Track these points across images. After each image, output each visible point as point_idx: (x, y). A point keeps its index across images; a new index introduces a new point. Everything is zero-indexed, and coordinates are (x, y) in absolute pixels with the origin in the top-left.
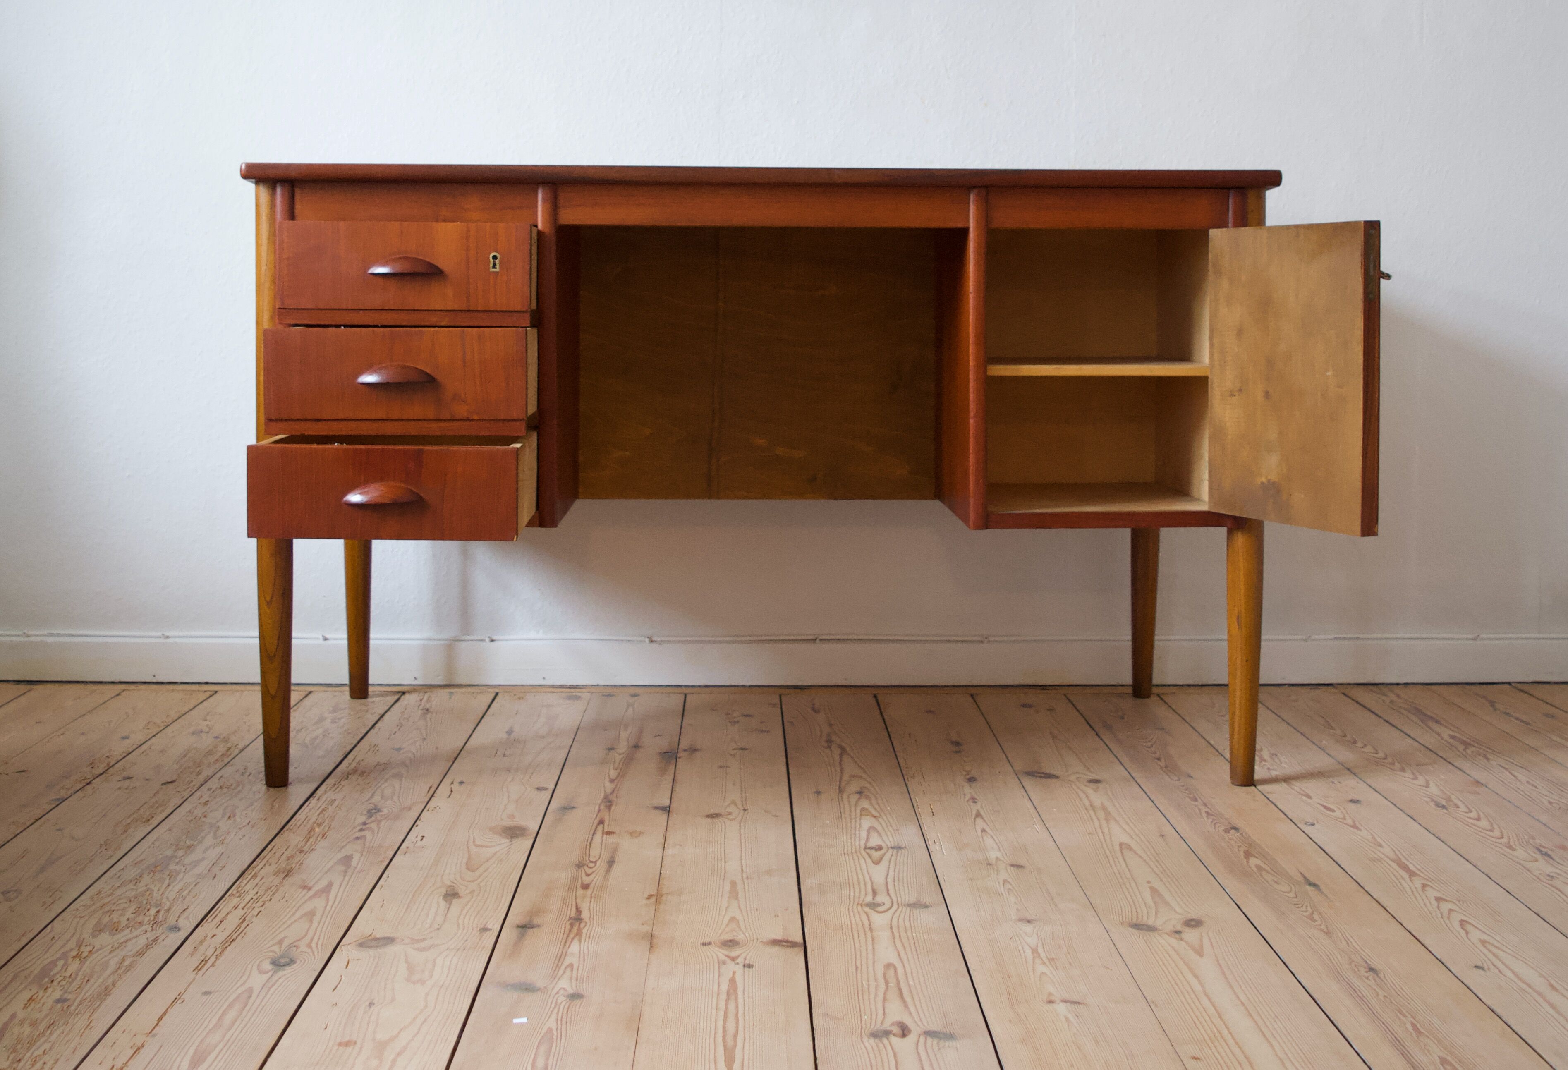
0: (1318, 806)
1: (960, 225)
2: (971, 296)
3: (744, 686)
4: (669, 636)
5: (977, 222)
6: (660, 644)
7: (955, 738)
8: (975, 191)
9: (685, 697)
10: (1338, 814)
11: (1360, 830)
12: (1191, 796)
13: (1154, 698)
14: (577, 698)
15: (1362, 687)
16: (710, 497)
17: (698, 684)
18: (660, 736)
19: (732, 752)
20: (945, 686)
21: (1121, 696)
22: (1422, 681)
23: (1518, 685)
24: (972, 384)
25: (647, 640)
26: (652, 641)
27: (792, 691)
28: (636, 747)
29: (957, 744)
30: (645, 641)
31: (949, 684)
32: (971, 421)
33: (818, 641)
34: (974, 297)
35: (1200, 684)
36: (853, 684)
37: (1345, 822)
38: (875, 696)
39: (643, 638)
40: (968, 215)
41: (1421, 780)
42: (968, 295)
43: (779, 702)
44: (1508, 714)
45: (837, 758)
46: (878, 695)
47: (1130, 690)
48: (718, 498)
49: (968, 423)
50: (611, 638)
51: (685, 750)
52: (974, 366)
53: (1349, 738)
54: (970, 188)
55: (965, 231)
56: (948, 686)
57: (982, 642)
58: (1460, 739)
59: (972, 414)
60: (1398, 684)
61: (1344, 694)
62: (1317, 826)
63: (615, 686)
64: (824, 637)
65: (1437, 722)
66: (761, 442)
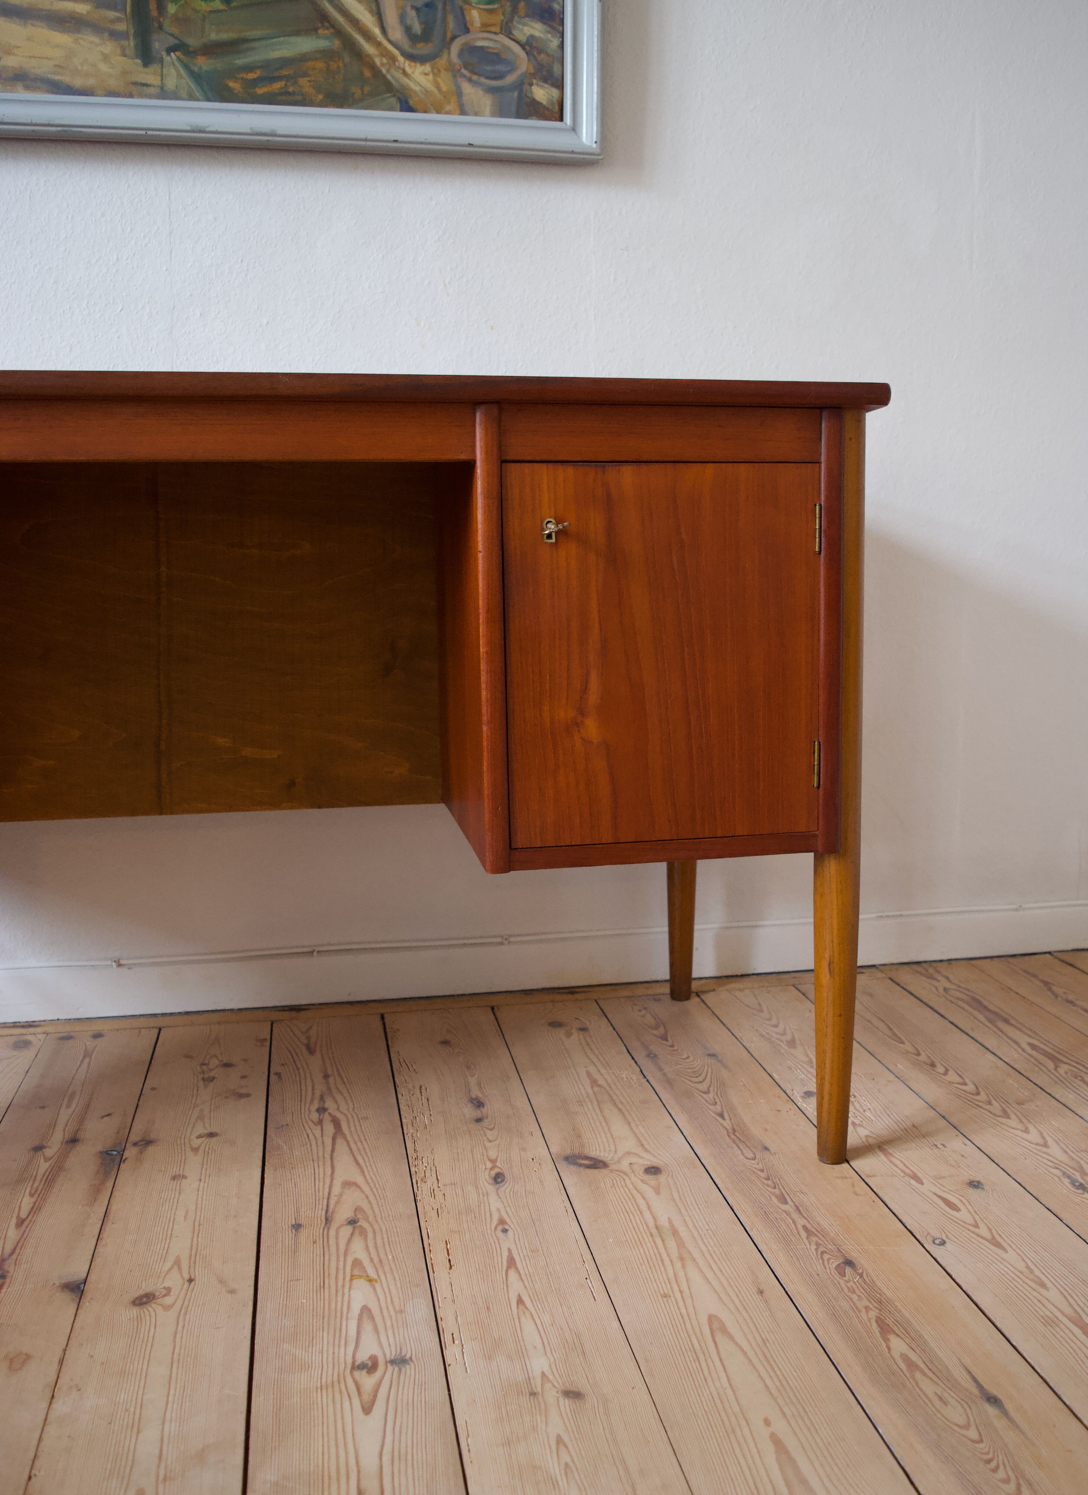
0: (935, 1198)
1: (463, 457)
2: (480, 555)
3: (231, 1010)
4: (141, 958)
5: (487, 452)
6: (130, 968)
7: (476, 1092)
8: (483, 407)
9: (159, 1032)
10: (964, 1215)
11: (1006, 1251)
12: (777, 1191)
13: (695, 1000)
14: (26, 1044)
15: (905, 966)
16: (161, 813)
17: (177, 1011)
18: (109, 1115)
19: (196, 1142)
20: (462, 995)
21: (657, 998)
22: (964, 956)
23: (1058, 954)
24: (484, 677)
25: (114, 964)
26: (120, 965)
27: (287, 1014)
28: (74, 1141)
29: (479, 1104)
30: (112, 965)
31: (466, 993)
32: (485, 728)
33: (315, 953)
34: (483, 557)
35: (739, 974)
36: (358, 999)
37: (976, 1230)
38: (383, 1018)
39: (109, 963)
40: (474, 442)
41: (1034, 1136)
42: (477, 554)
43: (269, 1037)
44: (1071, 1002)
45: (328, 1141)
46: (385, 1016)
47: (666, 989)
48: (172, 813)
49: (481, 731)
50: (69, 964)
51: (135, 1144)
52: (487, 653)
53: (923, 1057)
54: (476, 404)
55: (469, 466)
56: (465, 995)
57: (502, 944)
58: (1043, 1050)
59: (485, 718)
60: (941, 961)
61: (891, 979)
62: (948, 1245)
63: (78, 1019)
64: (321, 949)
65: (1006, 1021)
66: (221, 741)
